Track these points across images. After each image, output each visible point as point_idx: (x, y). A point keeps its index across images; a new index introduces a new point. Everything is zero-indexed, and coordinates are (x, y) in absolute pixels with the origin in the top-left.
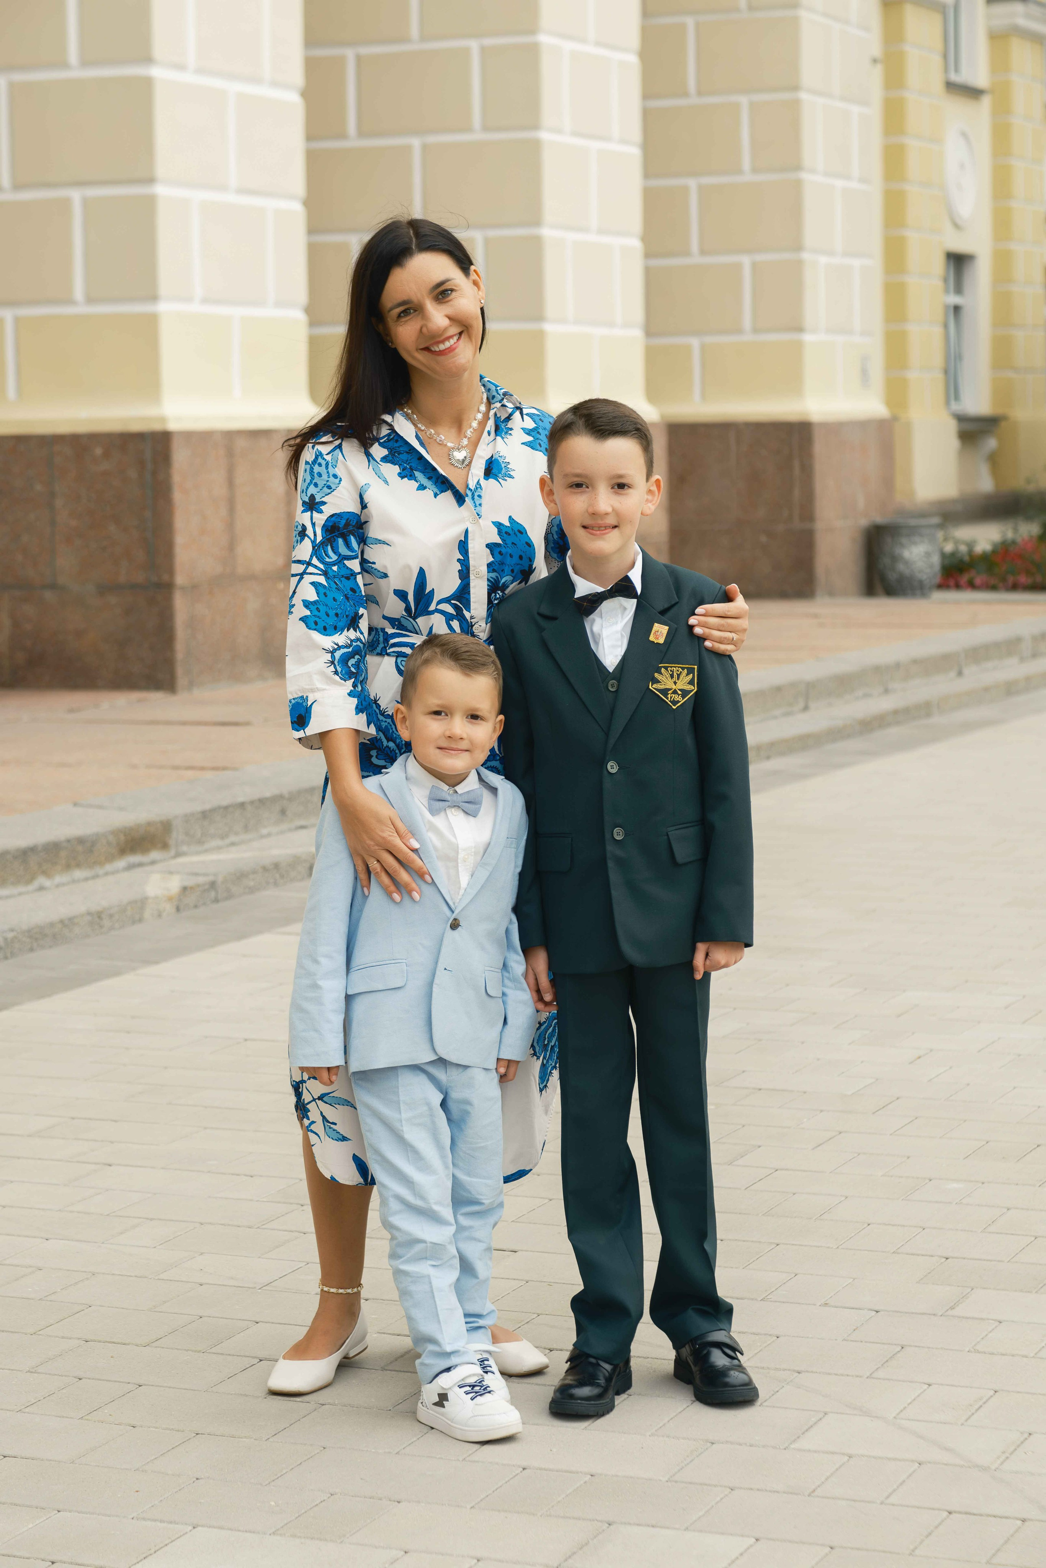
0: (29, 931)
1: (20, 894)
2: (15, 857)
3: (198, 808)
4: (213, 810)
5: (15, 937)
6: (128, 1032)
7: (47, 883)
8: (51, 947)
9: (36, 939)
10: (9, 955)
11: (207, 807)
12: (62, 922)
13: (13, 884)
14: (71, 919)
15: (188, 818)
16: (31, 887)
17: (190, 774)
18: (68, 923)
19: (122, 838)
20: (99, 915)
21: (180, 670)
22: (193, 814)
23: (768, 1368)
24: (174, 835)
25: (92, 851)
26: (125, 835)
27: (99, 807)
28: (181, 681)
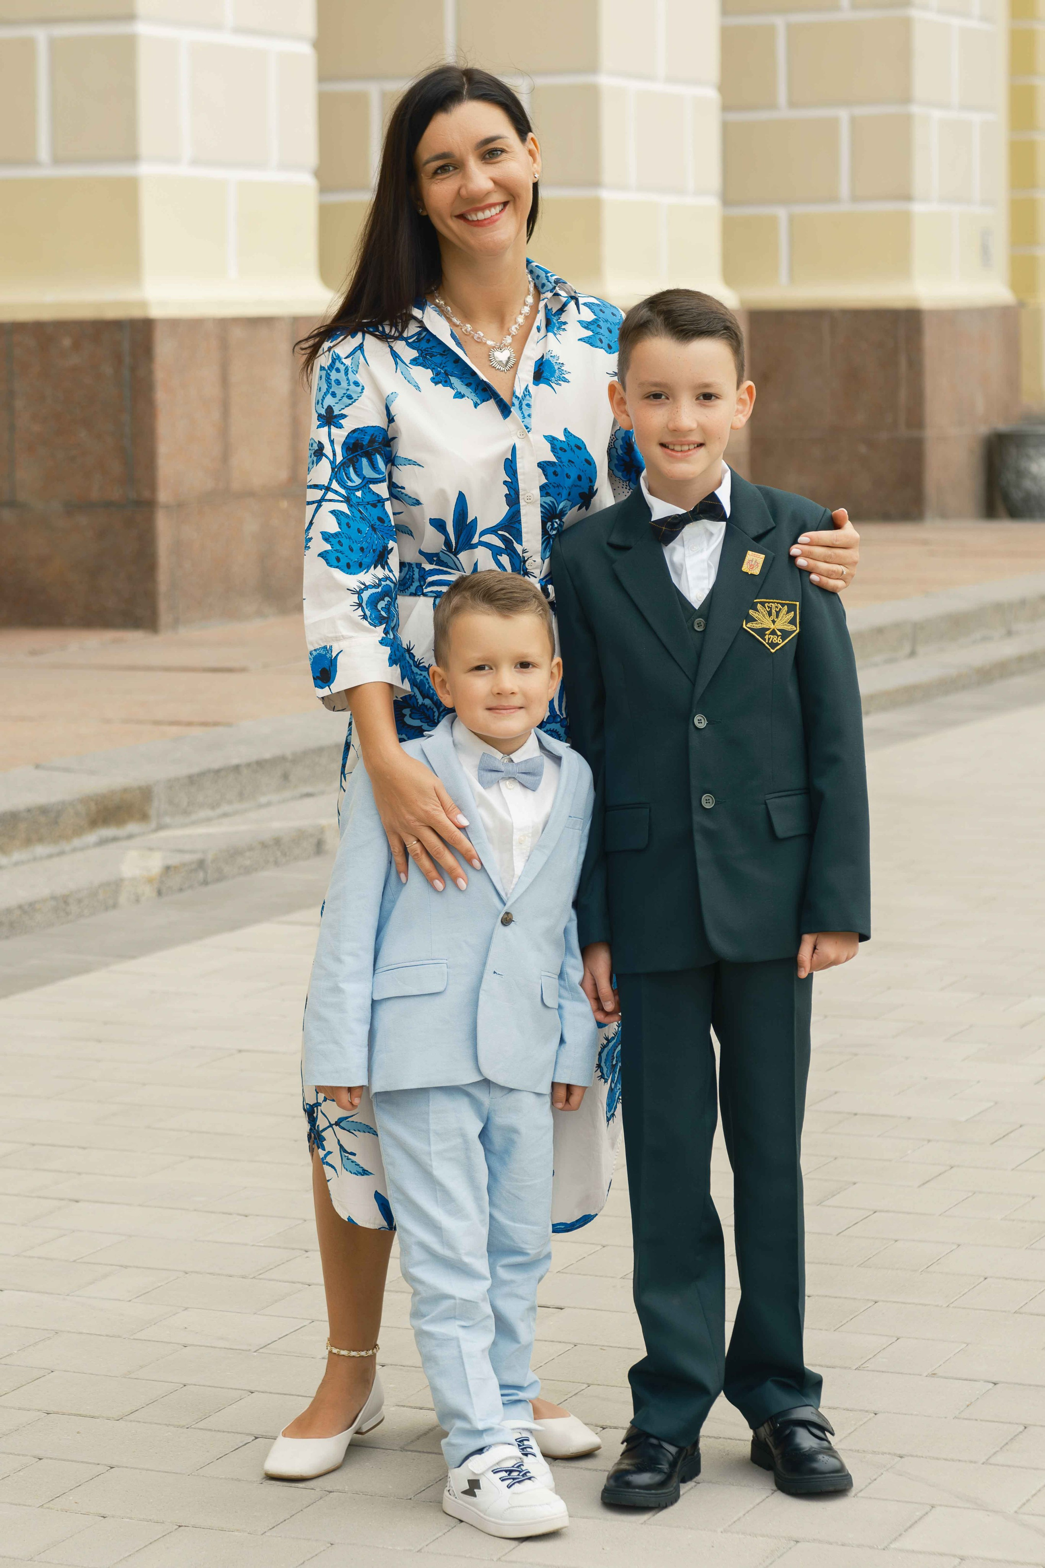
3: (184, 771)
4: (202, 774)
6: (100, 1041)
8: (7, 937)
11: (195, 770)
12: (20, 907)
14: (32, 904)
15: (171, 784)
17: (174, 730)
18: (28, 909)
19: (93, 807)
20: (65, 900)
21: (163, 605)
22: (177, 779)
23: (864, 1451)
24: (155, 803)
25: (56, 823)
26: (96, 804)
27: (66, 770)
28: (165, 617)
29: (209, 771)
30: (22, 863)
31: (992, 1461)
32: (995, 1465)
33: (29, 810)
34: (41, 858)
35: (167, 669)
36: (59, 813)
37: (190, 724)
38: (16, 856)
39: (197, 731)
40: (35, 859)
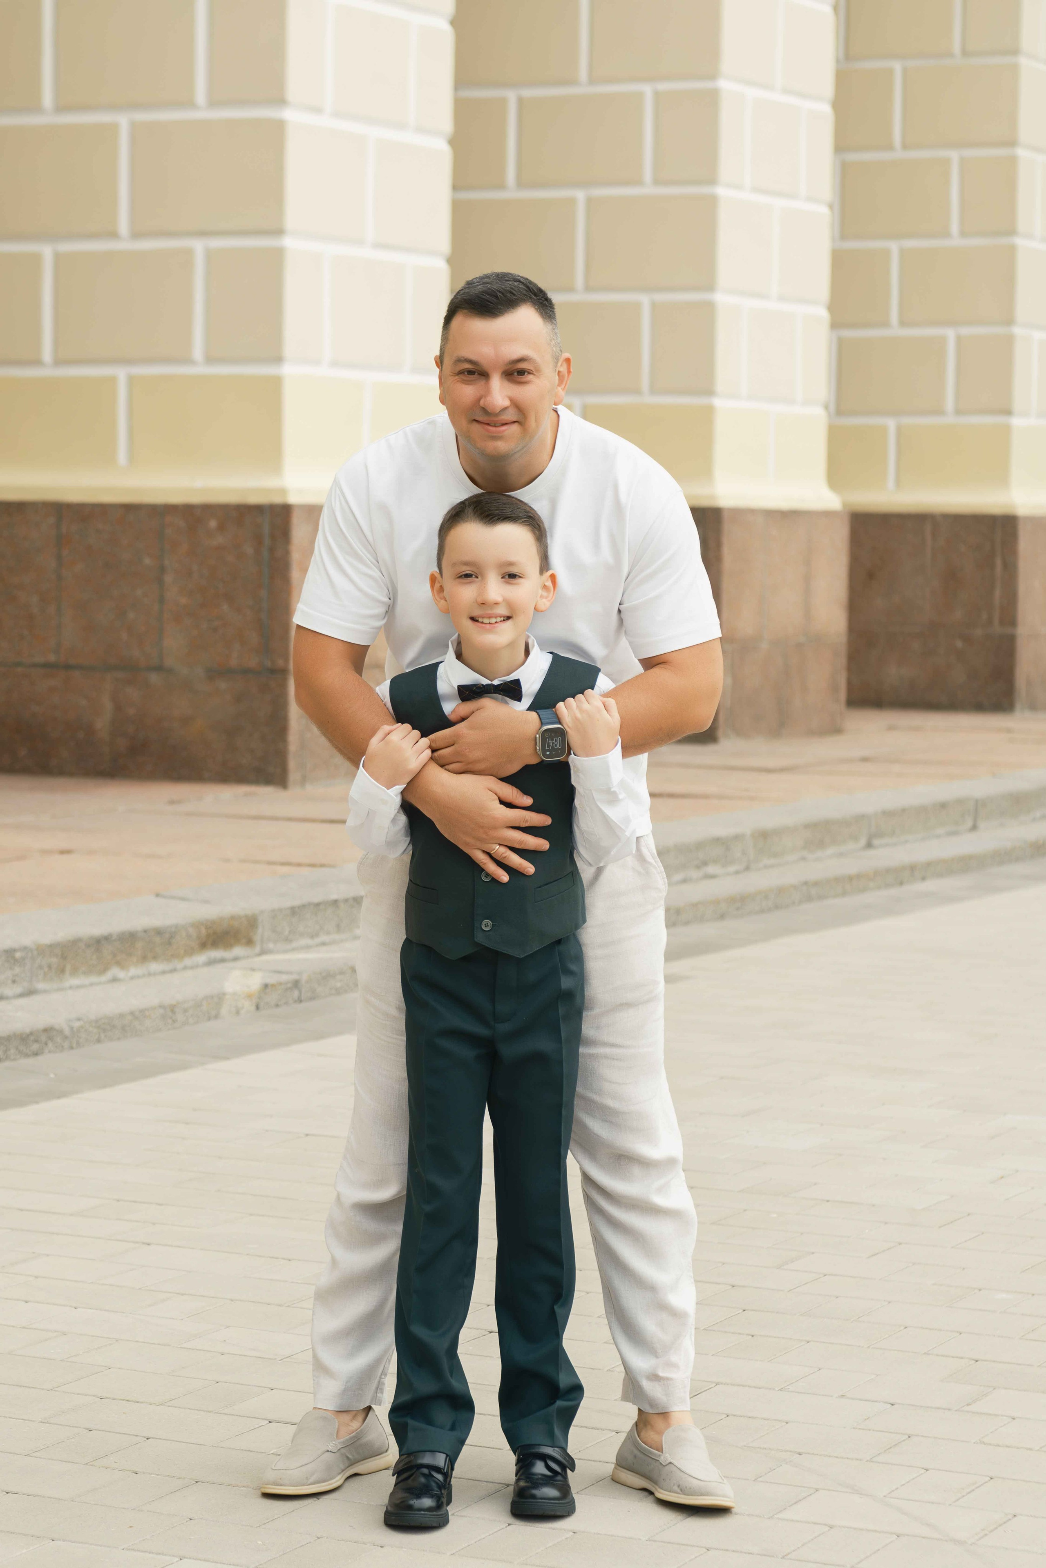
0: (97, 1021)
1: (91, 985)
2: (88, 946)
3: (288, 903)
4: (303, 906)
5: (82, 1027)
6: (187, 1123)
7: (121, 974)
8: (119, 1039)
9: (104, 1030)
10: (74, 1045)
11: (297, 903)
12: (132, 1013)
13: (84, 973)
14: (142, 1011)
15: (275, 914)
16: (104, 978)
17: (285, 869)
18: (139, 1015)
19: (204, 931)
20: (173, 1009)
21: (292, 764)
22: (281, 910)
23: (770, 1449)
24: (260, 930)
25: (170, 944)
26: (206, 928)
27: (183, 899)
28: (293, 775)
29: (310, 904)
30: (138, 977)
31: (874, 1459)
32: (876, 1462)
33: (145, 931)
34: (155, 974)
35: (290, 819)
36: (172, 936)
37: (299, 865)
38: (133, 971)
39: (305, 871)
40: (150, 974)
